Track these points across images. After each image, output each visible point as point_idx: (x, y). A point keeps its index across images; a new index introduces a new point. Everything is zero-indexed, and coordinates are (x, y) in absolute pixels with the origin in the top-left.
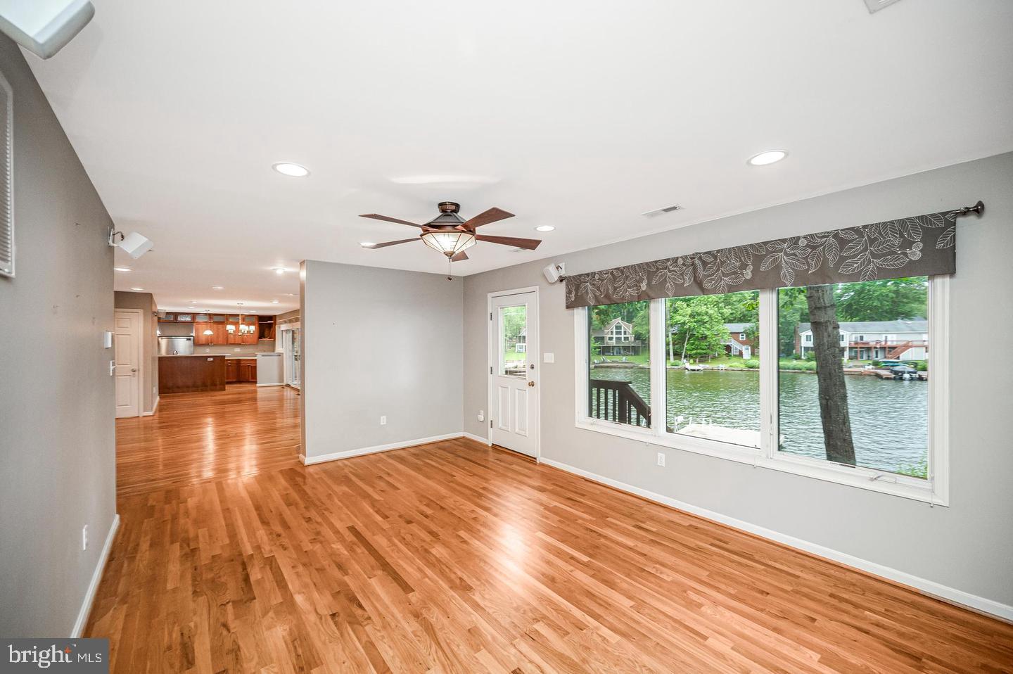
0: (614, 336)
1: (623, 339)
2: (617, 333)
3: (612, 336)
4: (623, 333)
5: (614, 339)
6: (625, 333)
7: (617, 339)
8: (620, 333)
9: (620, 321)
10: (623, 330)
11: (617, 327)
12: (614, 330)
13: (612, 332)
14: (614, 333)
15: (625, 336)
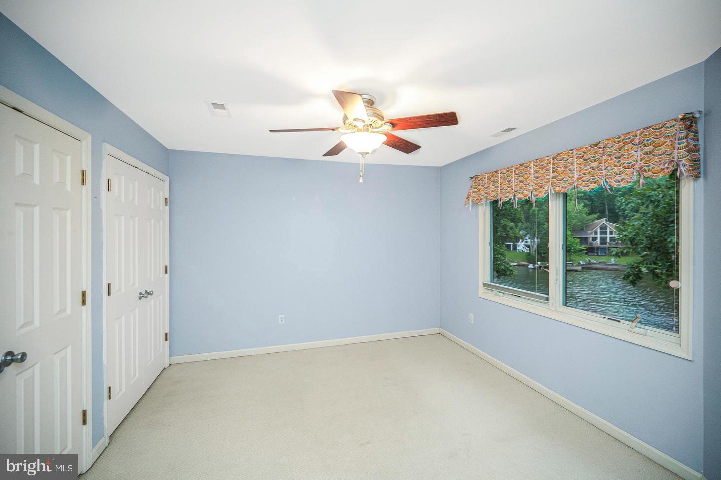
0: (599, 236)
1: (608, 240)
2: (601, 234)
3: (596, 236)
4: (608, 233)
5: (598, 240)
6: (611, 233)
7: (602, 240)
8: (606, 234)
9: (604, 222)
10: (608, 231)
11: (601, 228)
12: (599, 231)
13: (596, 234)
14: (599, 233)
15: (612, 236)
